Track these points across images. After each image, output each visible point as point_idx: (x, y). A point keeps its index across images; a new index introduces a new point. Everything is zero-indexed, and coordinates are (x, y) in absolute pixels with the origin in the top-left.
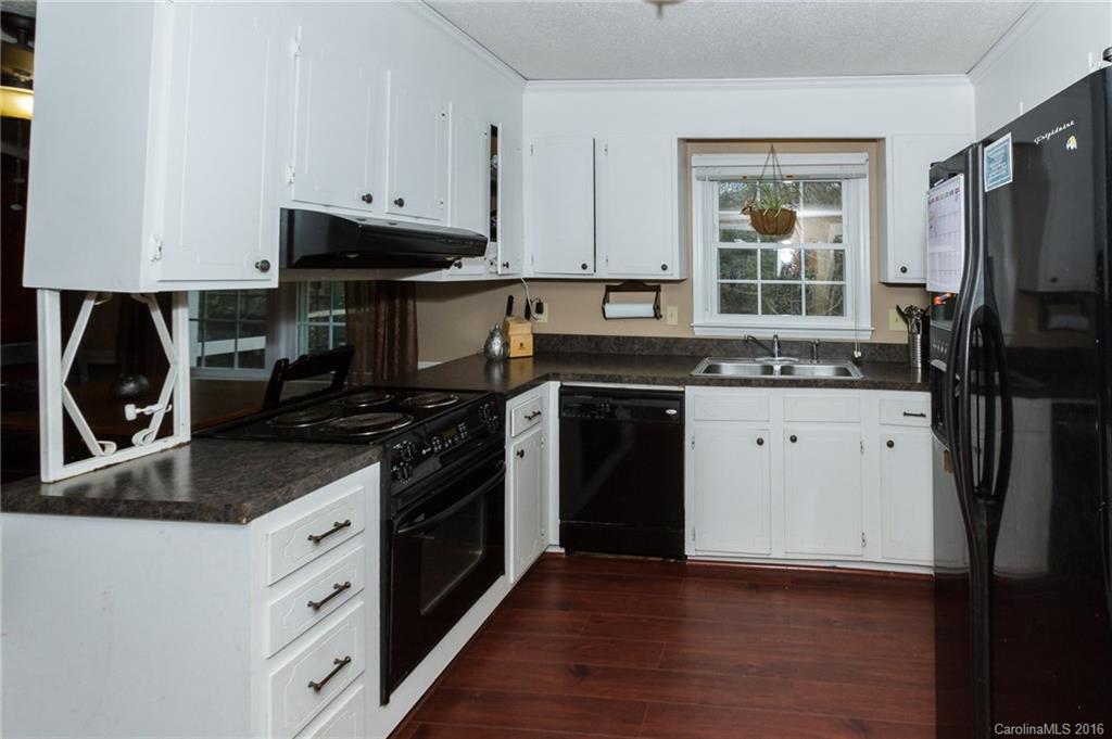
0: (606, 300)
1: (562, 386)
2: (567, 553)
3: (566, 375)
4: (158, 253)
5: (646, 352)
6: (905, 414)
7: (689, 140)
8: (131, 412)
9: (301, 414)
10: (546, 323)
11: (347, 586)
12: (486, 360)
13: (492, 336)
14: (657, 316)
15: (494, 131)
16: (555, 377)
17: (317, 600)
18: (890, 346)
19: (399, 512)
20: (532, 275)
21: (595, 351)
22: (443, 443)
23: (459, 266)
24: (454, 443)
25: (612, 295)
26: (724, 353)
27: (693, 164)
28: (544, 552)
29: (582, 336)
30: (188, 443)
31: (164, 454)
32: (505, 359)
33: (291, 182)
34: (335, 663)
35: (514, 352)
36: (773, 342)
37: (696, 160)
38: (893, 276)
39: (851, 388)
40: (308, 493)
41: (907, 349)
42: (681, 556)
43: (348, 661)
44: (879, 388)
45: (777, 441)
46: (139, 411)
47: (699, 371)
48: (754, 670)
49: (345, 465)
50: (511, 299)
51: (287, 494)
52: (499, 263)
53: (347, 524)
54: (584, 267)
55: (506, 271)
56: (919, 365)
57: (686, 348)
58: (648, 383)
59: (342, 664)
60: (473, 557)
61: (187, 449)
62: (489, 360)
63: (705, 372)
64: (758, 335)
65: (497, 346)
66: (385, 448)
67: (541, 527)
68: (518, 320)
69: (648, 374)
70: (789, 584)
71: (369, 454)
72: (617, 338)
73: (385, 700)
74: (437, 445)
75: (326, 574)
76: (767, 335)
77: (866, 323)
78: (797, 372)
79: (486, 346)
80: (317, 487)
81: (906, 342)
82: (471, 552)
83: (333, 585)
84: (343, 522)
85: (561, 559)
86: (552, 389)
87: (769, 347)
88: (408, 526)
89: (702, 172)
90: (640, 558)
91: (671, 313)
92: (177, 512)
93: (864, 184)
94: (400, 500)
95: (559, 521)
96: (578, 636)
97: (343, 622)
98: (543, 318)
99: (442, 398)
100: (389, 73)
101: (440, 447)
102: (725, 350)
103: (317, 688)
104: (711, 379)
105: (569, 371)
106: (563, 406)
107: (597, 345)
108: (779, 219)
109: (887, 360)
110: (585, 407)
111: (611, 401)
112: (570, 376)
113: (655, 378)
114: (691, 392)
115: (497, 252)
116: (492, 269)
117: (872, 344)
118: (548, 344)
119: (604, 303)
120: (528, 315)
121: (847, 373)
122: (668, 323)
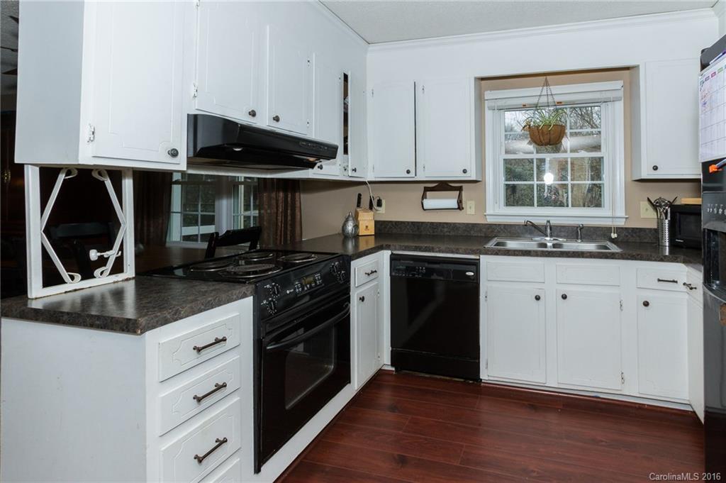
0: (424, 197)
1: (392, 254)
2: (396, 370)
3: (395, 246)
4: (92, 136)
5: (452, 233)
6: (659, 280)
7: (483, 79)
8: (94, 255)
9: (211, 263)
10: (385, 214)
11: (224, 386)
12: (343, 237)
13: (347, 220)
14: (460, 208)
15: (346, 77)
16: (388, 247)
17: (200, 395)
18: (641, 230)
19: (268, 334)
20: (373, 179)
21: (417, 233)
22: (303, 287)
23: (321, 167)
24: (311, 287)
25: (428, 193)
26: (509, 235)
27: (486, 98)
28: (380, 369)
29: (408, 222)
30: (133, 278)
31: (116, 284)
32: (356, 237)
33: (195, 96)
34: (216, 442)
35: (362, 231)
36: (546, 227)
37: (488, 95)
38: (646, 173)
39: (613, 258)
40: (193, 315)
41: (657, 232)
42: (479, 380)
43: (225, 441)
44: (636, 259)
45: (551, 297)
46: (99, 254)
47: (491, 245)
48: (535, 474)
49: (224, 296)
50: (360, 195)
51: (175, 314)
52: (350, 168)
53: (224, 340)
54: (408, 172)
55: (355, 174)
56: (667, 244)
57: (481, 230)
58: (452, 252)
59: (221, 443)
60: (327, 370)
61: (133, 282)
62: (345, 237)
63: (495, 245)
64: (536, 221)
65: (350, 227)
66: (256, 287)
67: (378, 352)
68: (365, 211)
69: (452, 246)
70: (561, 407)
71: (244, 289)
72: (432, 223)
73: (258, 470)
74: (298, 288)
75: (208, 376)
76: (542, 221)
77: (621, 212)
78: (565, 247)
79: (343, 227)
80: (200, 311)
81: (656, 227)
82: (326, 366)
83: (215, 384)
84: (221, 338)
85: (392, 375)
86: (386, 255)
87: (543, 229)
88: (274, 344)
89: (492, 104)
90: (448, 378)
91: (470, 206)
92: (97, 322)
93: (620, 106)
94: (268, 325)
95: (390, 349)
96: (401, 432)
97: (222, 413)
98: (382, 210)
99: (304, 257)
100: (268, 27)
101: (300, 289)
102: (510, 232)
103: (200, 460)
104: (499, 251)
105: (397, 244)
106: (393, 268)
107: (418, 229)
108: (552, 132)
109: (638, 241)
110: (408, 269)
111: (426, 265)
112: (397, 247)
113: (457, 249)
114: (485, 260)
115: (348, 162)
116: (345, 173)
117: (626, 228)
118: (385, 227)
119: (423, 199)
120: (371, 207)
121: (606, 248)
122: (468, 213)
